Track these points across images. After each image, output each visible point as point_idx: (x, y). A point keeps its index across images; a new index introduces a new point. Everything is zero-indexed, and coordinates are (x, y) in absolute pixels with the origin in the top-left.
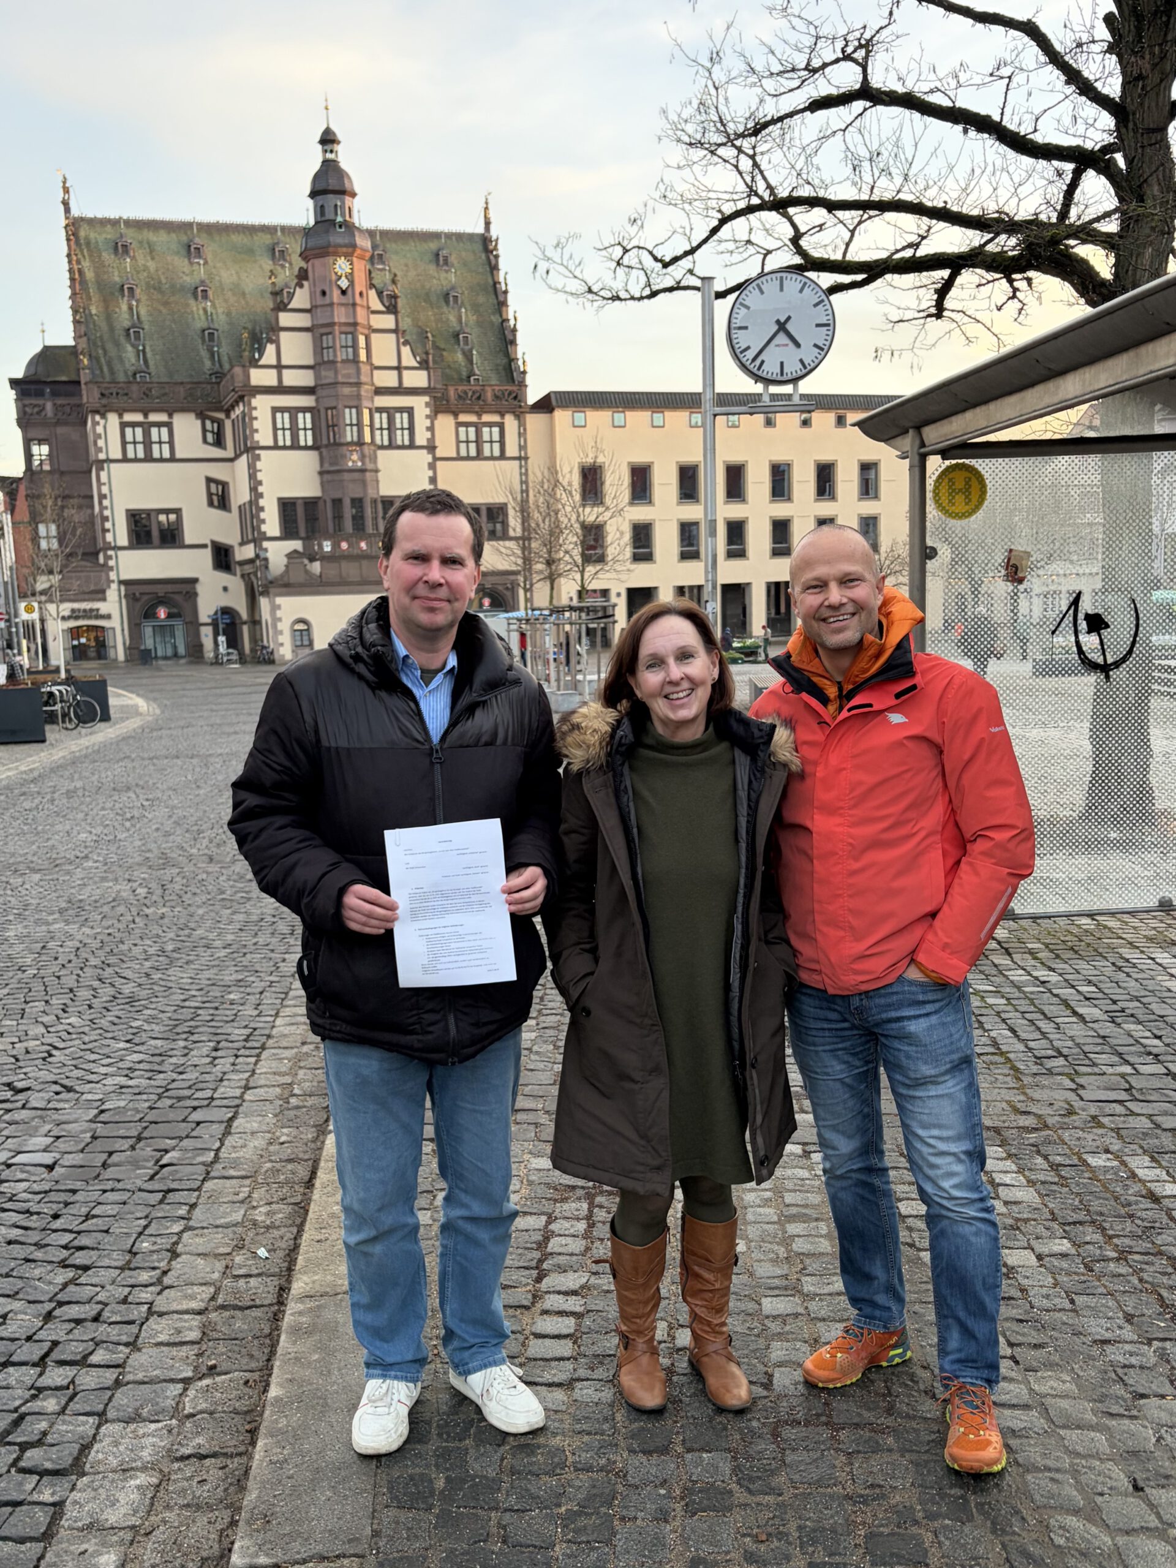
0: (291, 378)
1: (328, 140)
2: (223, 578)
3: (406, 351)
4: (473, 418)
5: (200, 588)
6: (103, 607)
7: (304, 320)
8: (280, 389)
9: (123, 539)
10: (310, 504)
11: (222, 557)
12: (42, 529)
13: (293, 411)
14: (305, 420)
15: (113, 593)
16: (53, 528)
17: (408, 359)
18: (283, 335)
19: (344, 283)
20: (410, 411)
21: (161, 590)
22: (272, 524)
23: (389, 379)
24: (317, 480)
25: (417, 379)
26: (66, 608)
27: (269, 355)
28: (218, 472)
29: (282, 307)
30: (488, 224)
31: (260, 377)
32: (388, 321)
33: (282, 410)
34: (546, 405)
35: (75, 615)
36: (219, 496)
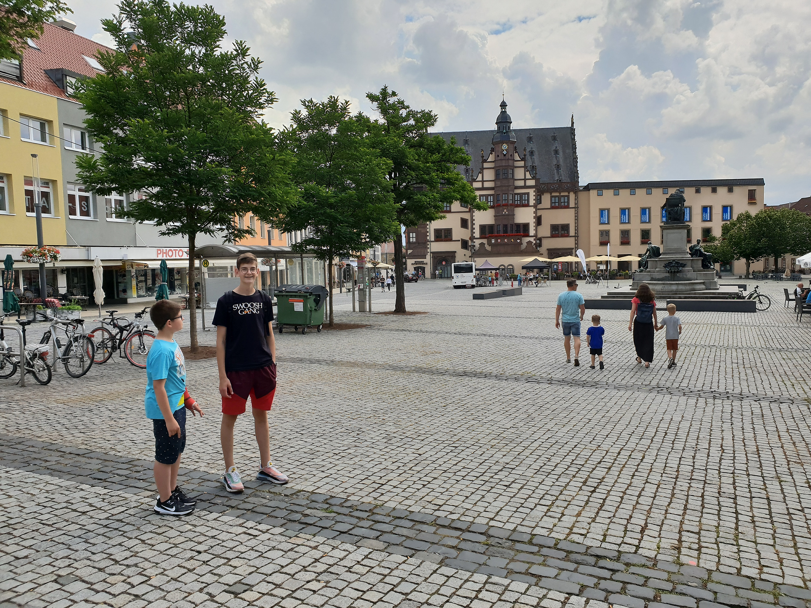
0: (486, 185)
1: (503, 105)
2: (465, 251)
3: (528, 174)
4: (557, 194)
5: (456, 255)
6: (425, 261)
7: (492, 165)
8: (483, 189)
9: (433, 239)
10: (491, 227)
11: (465, 244)
12: (411, 234)
13: (487, 196)
14: (490, 199)
15: (428, 256)
16: (414, 234)
17: (528, 176)
18: (485, 171)
19: (505, 152)
20: (528, 194)
21: (444, 255)
22: (477, 234)
23: (521, 183)
24: (494, 218)
25: (532, 183)
26: (413, 261)
27: (480, 178)
28: (467, 216)
29: (485, 161)
30: (573, 123)
31: (477, 185)
32: (522, 163)
33: (483, 195)
34: (588, 188)
35: (416, 263)
36: (464, 223)
